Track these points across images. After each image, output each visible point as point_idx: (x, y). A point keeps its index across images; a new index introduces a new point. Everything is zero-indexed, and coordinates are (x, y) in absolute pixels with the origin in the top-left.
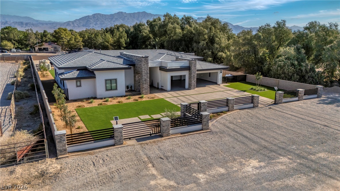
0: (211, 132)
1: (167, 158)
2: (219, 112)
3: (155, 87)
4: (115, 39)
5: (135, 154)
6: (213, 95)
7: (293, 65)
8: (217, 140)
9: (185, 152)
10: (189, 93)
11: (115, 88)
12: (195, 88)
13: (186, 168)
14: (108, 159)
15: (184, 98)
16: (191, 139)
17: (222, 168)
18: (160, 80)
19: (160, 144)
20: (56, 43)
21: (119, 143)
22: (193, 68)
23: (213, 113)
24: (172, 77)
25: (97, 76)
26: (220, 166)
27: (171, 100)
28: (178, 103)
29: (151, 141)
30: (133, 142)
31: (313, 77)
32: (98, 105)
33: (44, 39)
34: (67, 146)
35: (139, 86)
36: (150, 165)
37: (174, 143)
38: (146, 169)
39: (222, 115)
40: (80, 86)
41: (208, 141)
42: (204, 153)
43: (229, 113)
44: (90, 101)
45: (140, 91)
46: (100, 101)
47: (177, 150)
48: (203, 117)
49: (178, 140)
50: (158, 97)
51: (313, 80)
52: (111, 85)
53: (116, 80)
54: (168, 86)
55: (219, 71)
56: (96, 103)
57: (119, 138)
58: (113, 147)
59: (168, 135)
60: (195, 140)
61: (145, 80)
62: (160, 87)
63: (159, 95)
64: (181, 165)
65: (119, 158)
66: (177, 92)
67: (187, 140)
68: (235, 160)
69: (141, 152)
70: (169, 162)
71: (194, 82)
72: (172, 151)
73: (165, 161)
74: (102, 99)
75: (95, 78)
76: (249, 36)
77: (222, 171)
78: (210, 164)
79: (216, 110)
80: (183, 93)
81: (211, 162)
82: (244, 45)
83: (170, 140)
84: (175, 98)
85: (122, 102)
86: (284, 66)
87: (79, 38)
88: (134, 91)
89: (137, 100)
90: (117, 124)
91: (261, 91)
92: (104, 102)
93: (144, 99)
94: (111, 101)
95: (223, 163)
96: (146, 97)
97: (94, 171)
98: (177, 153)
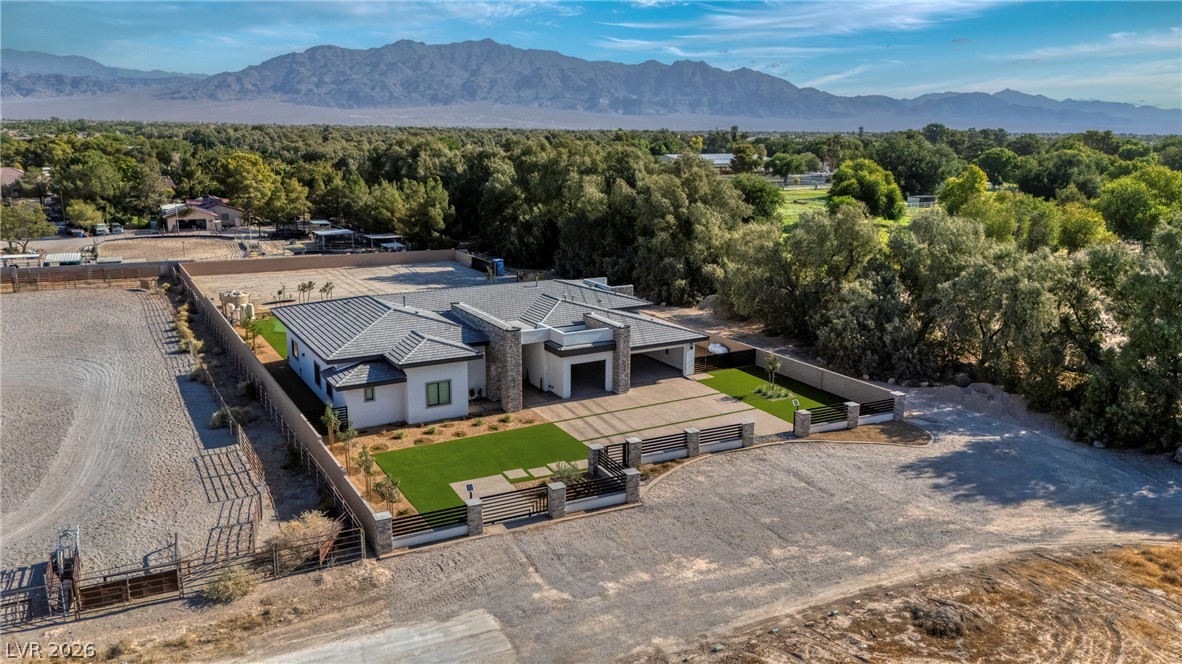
0: (643, 508)
1: (559, 557)
2: (667, 461)
3: (534, 387)
4: (414, 205)
5: (506, 551)
6: (665, 410)
7: (863, 327)
8: (650, 523)
9: (589, 545)
10: (612, 406)
11: (446, 399)
12: (628, 390)
13: (589, 573)
14: (462, 560)
15: (600, 422)
16: (602, 521)
17: (647, 572)
18: (545, 372)
19: (546, 533)
20: (226, 201)
21: (476, 531)
22: (621, 345)
23: (655, 463)
24: (573, 367)
25: (409, 378)
26: (643, 571)
27: (572, 426)
28: (585, 436)
29: (531, 526)
30: (499, 529)
31: (908, 360)
32: (415, 442)
33: (186, 185)
34: (393, 538)
35: (499, 388)
36: (531, 569)
37: (571, 530)
38: (526, 575)
39: (672, 467)
40: (372, 399)
41: (633, 527)
42: (621, 548)
43: (687, 463)
44: (396, 432)
45: (499, 401)
46: (417, 433)
47: (576, 543)
48: (628, 479)
49: (580, 523)
50: (542, 419)
51: (908, 368)
52: (439, 395)
53: (449, 382)
54: (565, 386)
55: (686, 346)
56: (409, 437)
57: (475, 524)
58: (465, 539)
59: (561, 515)
60: (610, 524)
61: (513, 381)
62: (546, 389)
63: (543, 412)
64: (581, 569)
65: (479, 558)
66: (585, 402)
67: (595, 524)
68: (670, 559)
69: (514, 547)
70: (563, 564)
71: (625, 376)
72: (568, 545)
73: (556, 563)
74: (418, 426)
75: (405, 381)
76: (771, 244)
77: (645, 577)
78: (628, 567)
79: (660, 455)
80: (600, 406)
81: (631, 562)
82: (758, 263)
83: (564, 524)
84: (580, 423)
85: (464, 434)
86: (845, 330)
87: (299, 189)
88: (486, 400)
89: (496, 429)
90: (471, 497)
91: (777, 399)
92: (426, 436)
93: (511, 426)
94: (440, 433)
95: (650, 565)
96: (517, 419)
97: (445, 579)
98: (576, 549)
